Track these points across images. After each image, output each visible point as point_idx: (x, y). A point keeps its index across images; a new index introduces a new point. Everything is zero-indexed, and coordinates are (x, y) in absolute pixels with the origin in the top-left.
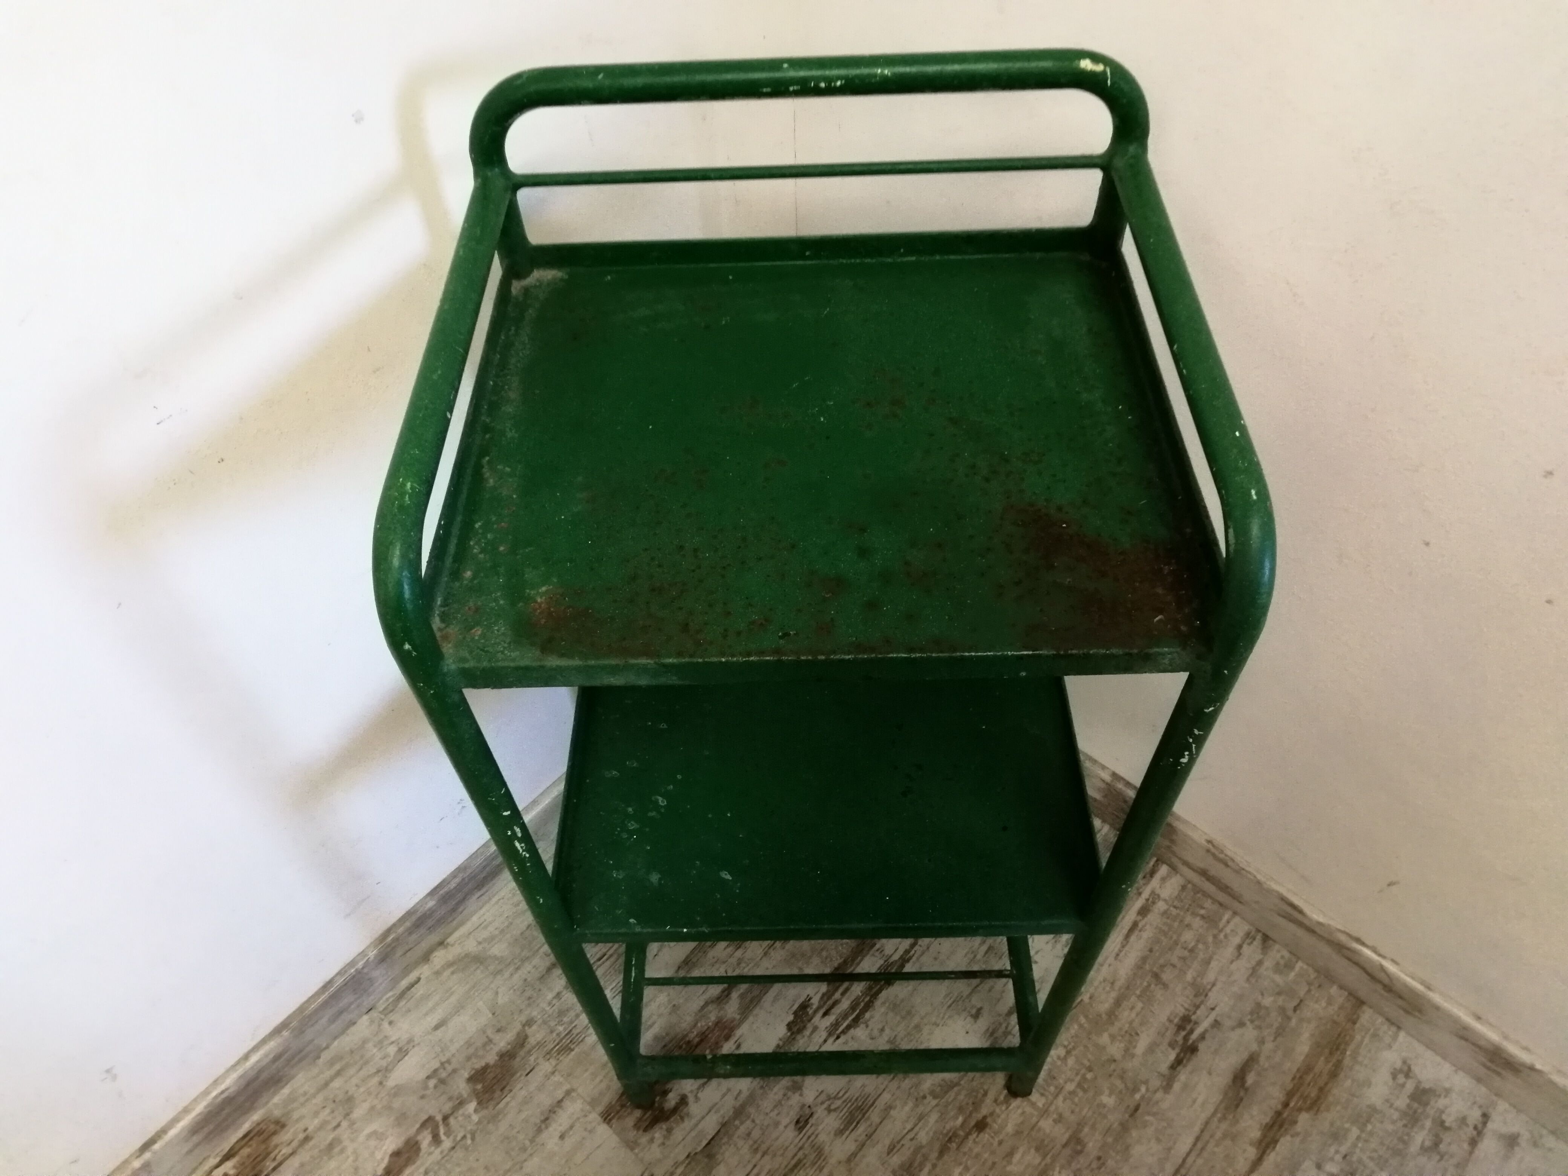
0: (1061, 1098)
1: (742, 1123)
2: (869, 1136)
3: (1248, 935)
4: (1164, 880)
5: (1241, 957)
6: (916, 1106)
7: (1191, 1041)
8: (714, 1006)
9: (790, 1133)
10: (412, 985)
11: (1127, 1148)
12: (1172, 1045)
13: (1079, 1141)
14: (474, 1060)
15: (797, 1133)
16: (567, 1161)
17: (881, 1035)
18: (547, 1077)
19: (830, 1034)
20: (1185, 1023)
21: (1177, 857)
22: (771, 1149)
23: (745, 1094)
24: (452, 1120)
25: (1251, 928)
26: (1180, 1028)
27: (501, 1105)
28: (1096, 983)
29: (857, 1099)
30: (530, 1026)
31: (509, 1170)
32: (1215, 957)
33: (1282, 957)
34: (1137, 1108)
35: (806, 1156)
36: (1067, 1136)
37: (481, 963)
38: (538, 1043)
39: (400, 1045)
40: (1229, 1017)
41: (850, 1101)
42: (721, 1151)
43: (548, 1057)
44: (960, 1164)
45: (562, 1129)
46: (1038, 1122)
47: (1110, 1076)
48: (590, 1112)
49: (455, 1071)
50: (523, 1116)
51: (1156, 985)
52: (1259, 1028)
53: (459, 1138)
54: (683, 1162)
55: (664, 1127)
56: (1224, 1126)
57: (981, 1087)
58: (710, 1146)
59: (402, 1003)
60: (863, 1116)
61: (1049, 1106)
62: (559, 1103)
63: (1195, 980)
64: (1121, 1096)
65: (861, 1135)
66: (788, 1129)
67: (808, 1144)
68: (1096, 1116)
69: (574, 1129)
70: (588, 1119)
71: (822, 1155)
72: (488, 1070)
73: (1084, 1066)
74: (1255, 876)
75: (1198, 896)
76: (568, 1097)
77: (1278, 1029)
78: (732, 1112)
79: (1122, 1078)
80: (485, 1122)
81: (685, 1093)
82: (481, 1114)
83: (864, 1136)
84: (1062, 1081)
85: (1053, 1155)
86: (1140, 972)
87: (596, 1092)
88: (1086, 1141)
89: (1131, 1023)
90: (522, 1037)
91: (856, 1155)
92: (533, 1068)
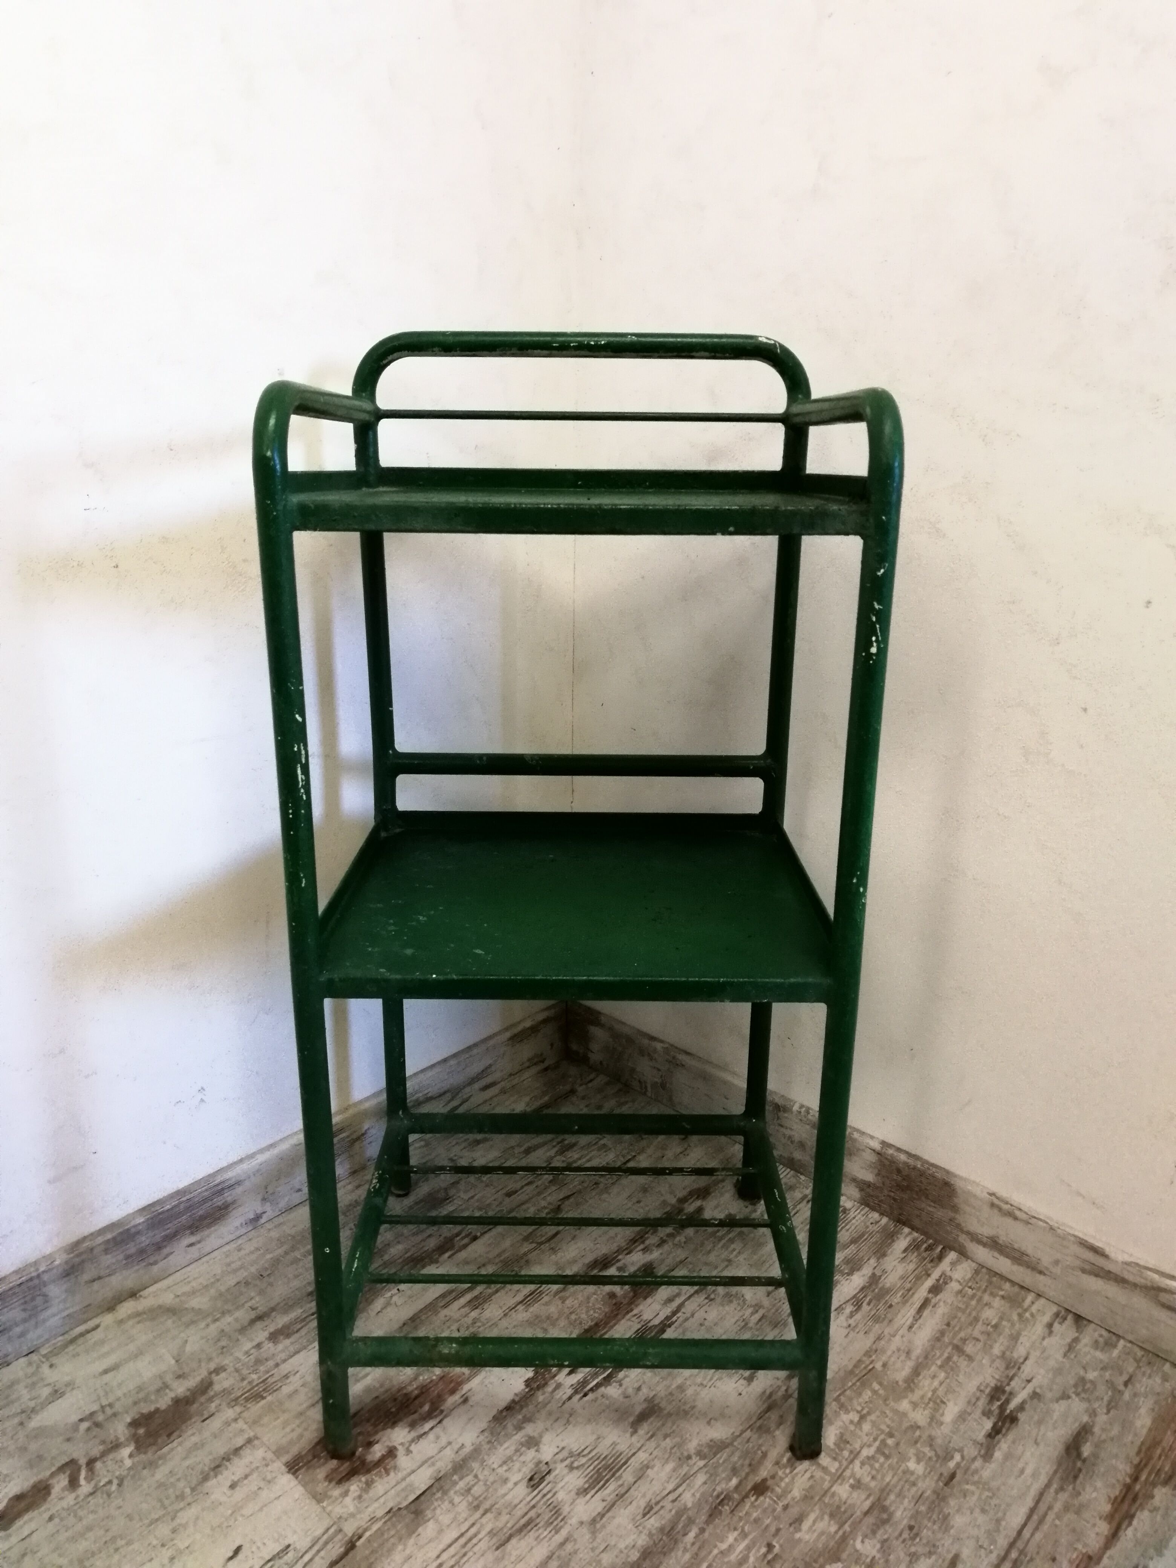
0: (857, 1463)
1: (461, 1479)
2: (620, 1496)
3: (1057, 1315)
4: (953, 1264)
5: (1053, 1334)
6: (681, 1466)
7: (1008, 1411)
9: (522, 1490)
10: (88, 1331)
11: (946, 1517)
12: (987, 1414)
13: (884, 1509)
14: (142, 1404)
15: (530, 1490)
16: (233, 1512)
17: (636, 1394)
18: (227, 1424)
19: (576, 1392)
20: (998, 1393)
21: (962, 1231)
22: (497, 1506)
23: (468, 1448)
24: (98, 1465)
25: (1060, 1308)
26: (993, 1397)
27: (164, 1451)
28: (889, 1353)
29: (606, 1457)
30: (218, 1374)
31: (157, 1520)
32: (1024, 1333)
33: (1101, 1336)
34: (953, 1476)
35: (539, 1516)
36: (867, 1504)
37: (174, 1314)
38: (224, 1390)
39: (57, 1388)
40: (1051, 1390)
41: (598, 1458)
42: (433, 1507)
43: (233, 1403)
44: (735, 1529)
45: (236, 1478)
46: (831, 1487)
47: (916, 1442)
48: (273, 1462)
49: (115, 1415)
50: (188, 1463)
51: (959, 1356)
52: (1089, 1401)
53: (102, 1484)
54: (383, 1518)
55: (363, 1479)
56: (1063, 1497)
57: (758, 1449)
58: (418, 1501)
59: (71, 1348)
60: (613, 1475)
61: (844, 1471)
62: (237, 1451)
63: (1004, 1353)
64: (932, 1463)
65: (610, 1495)
66: (519, 1486)
67: (542, 1502)
68: (902, 1483)
69: (250, 1478)
70: (269, 1468)
71: (560, 1515)
72: (157, 1415)
73: (883, 1432)
74: (1047, 1223)
75: (994, 1279)
76: (248, 1446)
77: (1109, 1402)
78: (450, 1466)
79: (931, 1446)
80: (140, 1468)
81: (395, 1444)
82: (136, 1459)
83: (613, 1496)
84: (857, 1446)
85: (853, 1523)
86: (938, 1344)
87: (284, 1441)
88: (892, 1509)
89: (934, 1391)
90: (206, 1383)
91: (603, 1516)
92: (213, 1414)
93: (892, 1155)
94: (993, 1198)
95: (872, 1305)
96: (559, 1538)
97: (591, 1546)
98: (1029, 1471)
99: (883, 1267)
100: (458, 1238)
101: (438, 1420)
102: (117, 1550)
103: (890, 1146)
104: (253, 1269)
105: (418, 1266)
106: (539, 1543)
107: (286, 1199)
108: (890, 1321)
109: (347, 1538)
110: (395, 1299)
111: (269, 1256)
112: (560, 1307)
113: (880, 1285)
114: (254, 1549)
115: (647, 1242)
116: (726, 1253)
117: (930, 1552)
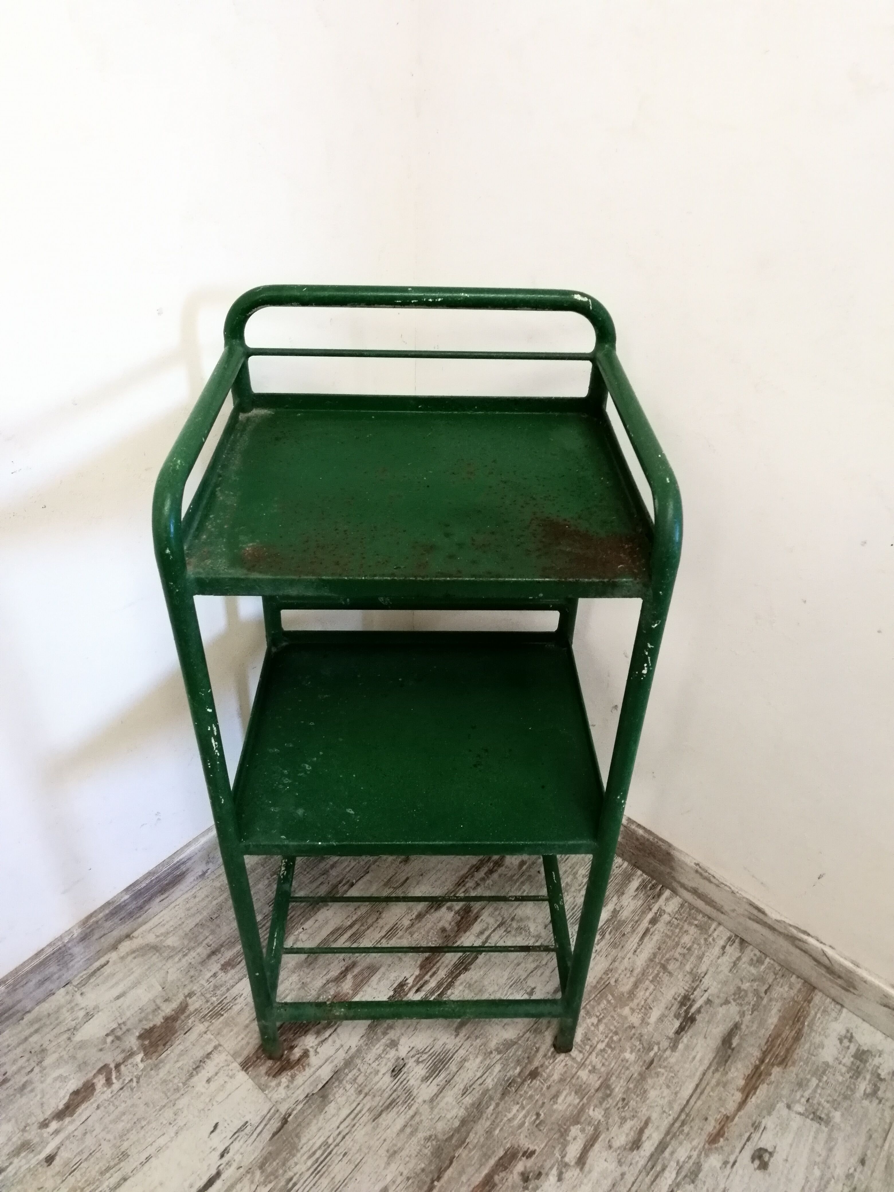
0: (594, 1054)
1: (350, 1071)
2: (448, 1082)
3: (729, 939)
4: (667, 899)
5: (725, 954)
6: (485, 1059)
7: (690, 1014)
8: (334, 984)
9: (388, 1078)
10: (102, 966)
11: (645, 1092)
12: (677, 1016)
13: (608, 1087)
14: (144, 1022)
15: (392, 1079)
16: (211, 1100)
18: (201, 1035)
20: (686, 1000)
21: (675, 880)
22: (372, 1091)
23: (354, 1049)
24: (123, 1068)
25: (732, 934)
26: (682, 1004)
27: (163, 1056)
28: (620, 971)
29: (439, 1053)
30: (191, 998)
31: (164, 1106)
32: (707, 954)
33: (755, 955)
34: (652, 1062)
35: (398, 1096)
36: (599, 1083)
37: (157, 951)
38: (196, 1010)
39: (87, 1011)
40: (718, 997)
41: (434, 1055)
42: (333, 1092)
43: (203, 1020)
44: (518, 1103)
45: (210, 1075)
46: (577, 1072)
47: (631, 1038)
48: (232, 1062)
49: (128, 1030)
50: (179, 1064)
51: (664, 973)
52: (741, 1005)
53: (126, 1081)
54: (303, 1100)
55: (289, 1074)
56: (717, 1075)
57: (534, 1046)
58: (324, 1089)
59: (91, 981)
60: (444, 1067)
61: (586, 1060)
62: (209, 1055)
63: (692, 970)
64: (639, 1053)
65: (441, 1081)
66: (385, 1076)
67: (400, 1087)
68: (621, 1068)
69: (218, 1075)
70: (230, 1067)
71: (411, 1096)
72: (155, 1030)
73: (611, 1031)
74: (730, 888)
75: (692, 911)
76: (215, 1051)
77: (754, 1006)
78: (342, 1063)
79: (640, 1040)
80: (149, 1069)
81: (308, 1047)
82: (145, 1063)
83: (444, 1081)
85: (589, 1096)
86: (652, 964)
87: (237, 1047)
88: (613, 1087)
89: (646, 1000)
90: (184, 1005)
91: (438, 1096)
92: (191, 1028)
93: (634, 829)
94: (698, 867)
95: (612, 934)
96: (411, 1112)
97: (430, 1117)
98: (698, 1057)
99: (621, 904)
100: (341, 885)
101: (334, 1028)
102: (142, 1127)
103: (634, 822)
104: (205, 913)
105: (315, 909)
106: (398, 1116)
108: (622, 947)
109: (282, 1116)
111: (215, 902)
112: (410, 940)
113: (619, 918)
114: (226, 1125)
115: (467, 885)
117: (633, 1116)
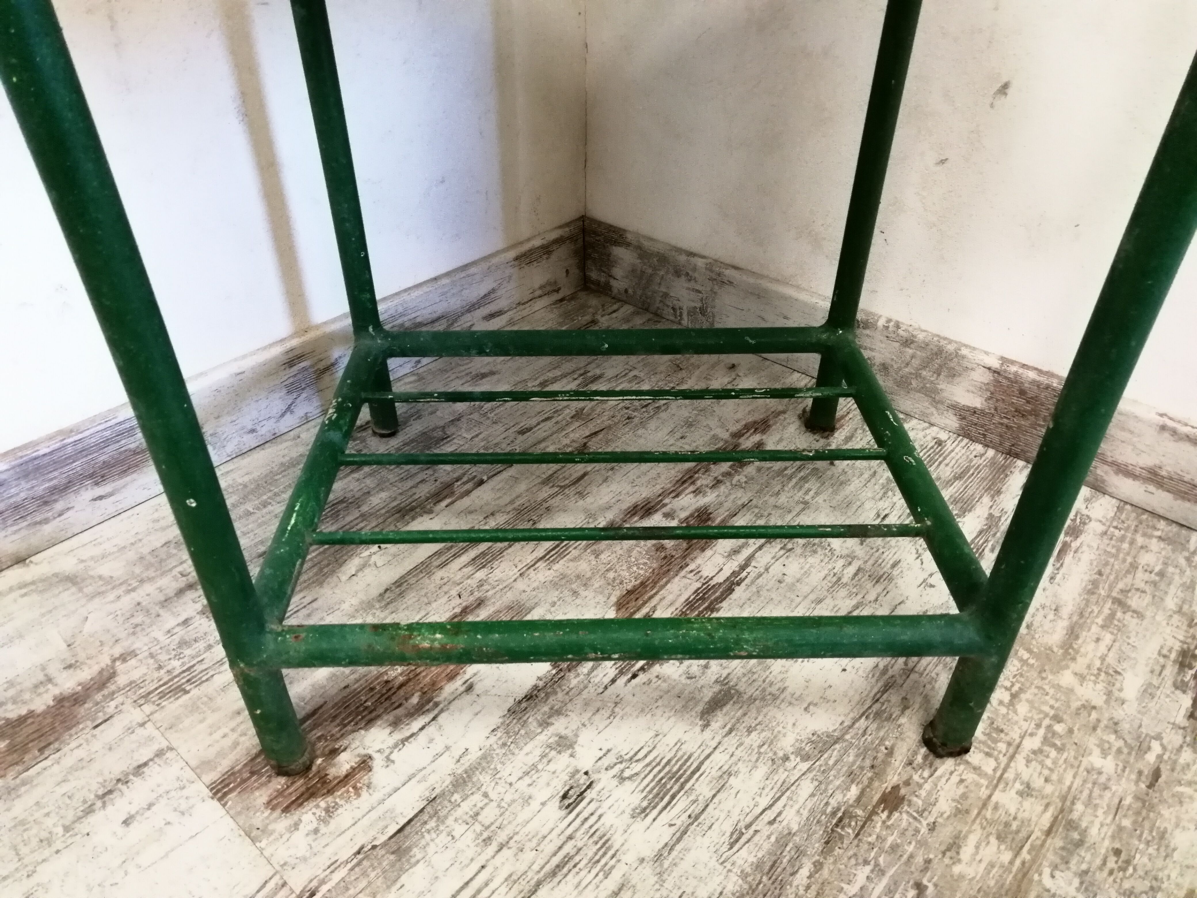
0: (1020, 759)
1: (465, 798)
2: (694, 818)
4: (1090, 501)
6: (774, 771)
9: (553, 813)
11: (1163, 835)
12: (1180, 686)
13: (1072, 825)
14: (10, 706)
15: (564, 812)
16: (124, 862)
17: (703, 673)
18: (130, 730)
19: (621, 672)
20: (1187, 657)
21: (1105, 462)
22: (516, 838)
23: (474, 755)
26: (1182, 664)
27: (32, 772)
29: (669, 762)
30: (125, 661)
34: (1156, 774)
35: (579, 850)
37: (75, 584)
38: (131, 683)
41: (658, 764)
42: (423, 842)
43: (142, 701)
44: (866, 862)
45: (134, 809)
46: (990, 797)
47: (1094, 729)
48: (192, 783)
50: (65, 788)
51: (1124, 613)
54: (348, 862)
55: (323, 804)
57: (879, 745)
58: (401, 835)
60: (682, 787)
61: (1005, 770)
62: (139, 769)
63: (1181, 608)
64: (1123, 757)
65: (678, 816)
66: (546, 808)
67: (582, 831)
68: (1089, 786)
69: (154, 808)
70: (185, 792)
71: (609, 849)
72: (30, 721)
73: (1047, 715)
75: (1144, 517)
76: (156, 760)
78: (448, 780)
79: (1116, 732)
81: (370, 752)
83: (684, 817)
84: (1015, 735)
85: (1032, 846)
86: (1093, 599)
87: (211, 754)
88: (1084, 825)
89: (1103, 659)
90: (106, 674)
91: (671, 849)
92: (111, 717)
93: (1014, 374)
94: (1164, 419)
96: (611, 884)
99: (1001, 506)
100: (459, 483)
101: (431, 716)
103: (1013, 362)
105: (407, 517)
107: (235, 442)
110: (374, 558)
112: (594, 563)
115: (699, 483)
116: (801, 494)
117: (1152, 888)
